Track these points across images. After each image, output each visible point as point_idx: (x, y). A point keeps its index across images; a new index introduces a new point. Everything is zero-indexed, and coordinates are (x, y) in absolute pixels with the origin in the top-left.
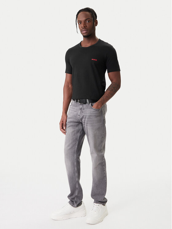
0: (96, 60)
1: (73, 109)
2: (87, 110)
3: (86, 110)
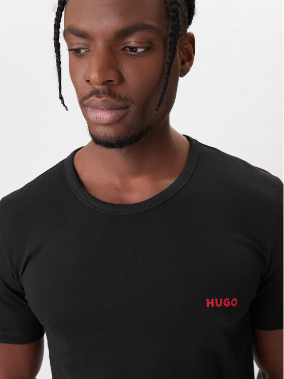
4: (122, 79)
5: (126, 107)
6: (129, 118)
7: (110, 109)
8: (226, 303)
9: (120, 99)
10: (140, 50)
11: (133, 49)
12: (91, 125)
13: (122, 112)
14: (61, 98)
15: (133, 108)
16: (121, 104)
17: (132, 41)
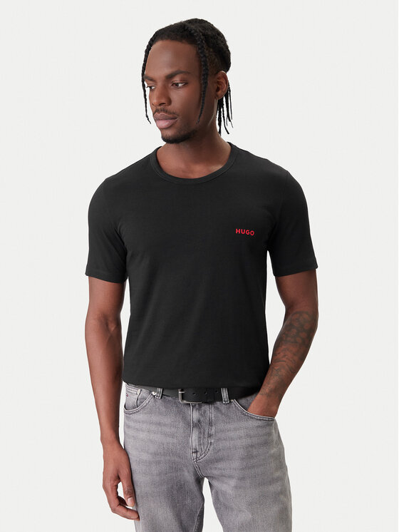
0: (252, 233)
1: (153, 428)
2: (231, 426)
3: (221, 426)
4: (170, 102)
5: (175, 118)
6: (178, 124)
7: (166, 119)
8: (247, 232)
9: (170, 113)
10: (180, 85)
11: (177, 85)
12: (161, 129)
13: (172, 121)
14: (147, 116)
15: (178, 119)
16: (171, 116)
17: (177, 79)
